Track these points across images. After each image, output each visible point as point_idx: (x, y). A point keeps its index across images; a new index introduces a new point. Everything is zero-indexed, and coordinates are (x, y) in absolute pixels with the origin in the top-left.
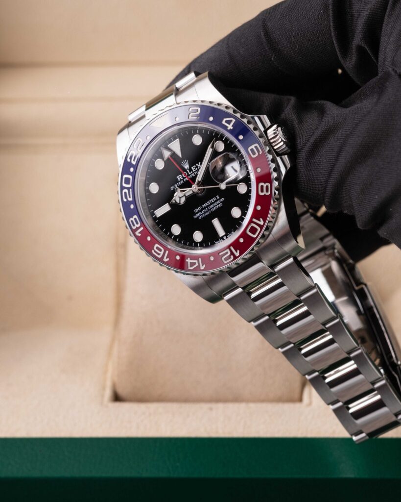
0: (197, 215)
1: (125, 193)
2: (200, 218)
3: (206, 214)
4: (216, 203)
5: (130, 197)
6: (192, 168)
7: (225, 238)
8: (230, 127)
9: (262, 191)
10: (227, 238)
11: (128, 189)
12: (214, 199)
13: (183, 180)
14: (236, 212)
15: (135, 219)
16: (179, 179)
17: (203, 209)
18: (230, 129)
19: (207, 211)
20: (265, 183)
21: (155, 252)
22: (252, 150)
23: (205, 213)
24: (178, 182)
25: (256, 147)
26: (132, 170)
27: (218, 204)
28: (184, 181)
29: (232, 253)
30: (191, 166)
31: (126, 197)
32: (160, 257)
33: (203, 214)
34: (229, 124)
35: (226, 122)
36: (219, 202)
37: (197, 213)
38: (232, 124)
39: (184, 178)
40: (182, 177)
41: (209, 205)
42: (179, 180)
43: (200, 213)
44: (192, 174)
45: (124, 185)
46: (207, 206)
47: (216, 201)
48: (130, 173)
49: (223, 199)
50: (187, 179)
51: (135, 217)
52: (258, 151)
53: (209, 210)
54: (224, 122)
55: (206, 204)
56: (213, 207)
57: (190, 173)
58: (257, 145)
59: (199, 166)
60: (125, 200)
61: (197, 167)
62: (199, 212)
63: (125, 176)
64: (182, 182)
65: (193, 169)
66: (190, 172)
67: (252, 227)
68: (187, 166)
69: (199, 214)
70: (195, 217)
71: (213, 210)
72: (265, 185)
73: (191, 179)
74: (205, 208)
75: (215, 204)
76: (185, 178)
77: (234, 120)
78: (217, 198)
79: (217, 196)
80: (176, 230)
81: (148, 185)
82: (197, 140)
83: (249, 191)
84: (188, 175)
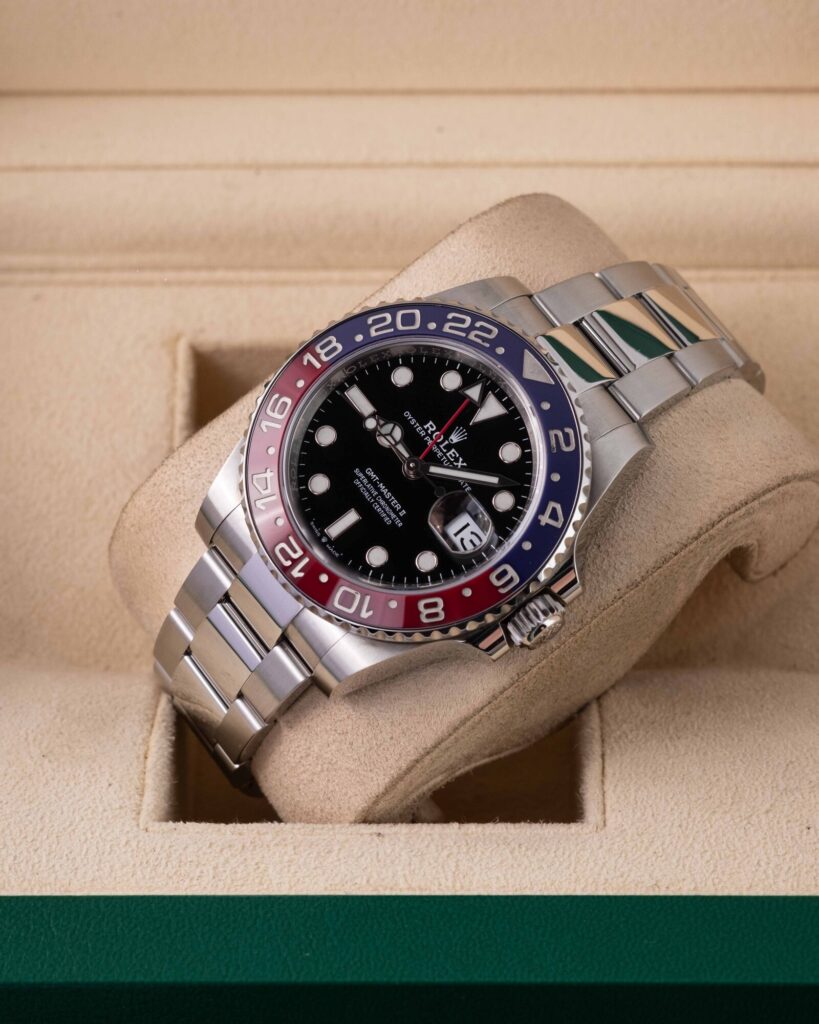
0: (361, 475)
1: (384, 319)
2: (357, 482)
3: (366, 494)
4: (391, 510)
5: (377, 330)
6: (453, 450)
7: (324, 540)
8: (545, 519)
9: (427, 606)
10: (326, 543)
11: (393, 324)
12: (398, 507)
13: (427, 434)
14: (377, 556)
15: (335, 349)
16: (428, 425)
17: (375, 485)
18: (539, 521)
19: (371, 495)
20: (443, 609)
21: (277, 401)
22: (505, 573)
23: (368, 490)
24: (422, 426)
25: (511, 580)
26: (432, 326)
27: (389, 516)
28: (424, 437)
29: (295, 562)
30: (456, 446)
31: (376, 322)
32: (269, 411)
33: (365, 487)
34: (550, 517)
35: (554, 510)
36: (393, 516)
37: (365, 474)
38: (552, 522)
39: (431, 436)
40: (433, 432)
41: (384, 498)
42: (425, 427)
43: (365, 481)
44: (441, 451)
45: (399, 314)
46: (381, 494)
47: (394, 510)
48: (424, 322)
49: (400, 525)
50: (430, 442)
51: (340, 347)
52: (504, 586)
53: (375, 498)
54: (552, 505)
55: (385, 491)
56: (381, 506)
57: (441, 446)
58: (517, 580)
59: (460, 464)
60: (370, 321)
61: (457, 460)
62: (368, 477)
63: (417, 312)
64: (423, 433)
65: (451, 453)
66: (444, 447)
67: (354, 597)
68: (455, 438)
69: (365, 479)
70: (357, 471)
71: (376, 507)
72: (439, 609)
73: (431, 451)
74: (378, 489)
75: (387, 509)
76: (432, 439)
77: (558, 525)
78: (400, 510)
79: (404, 512)
80: (326, 436)
81: (406, 364)
82: (510, 453)
83: (423, 577)
84: (438, 444)
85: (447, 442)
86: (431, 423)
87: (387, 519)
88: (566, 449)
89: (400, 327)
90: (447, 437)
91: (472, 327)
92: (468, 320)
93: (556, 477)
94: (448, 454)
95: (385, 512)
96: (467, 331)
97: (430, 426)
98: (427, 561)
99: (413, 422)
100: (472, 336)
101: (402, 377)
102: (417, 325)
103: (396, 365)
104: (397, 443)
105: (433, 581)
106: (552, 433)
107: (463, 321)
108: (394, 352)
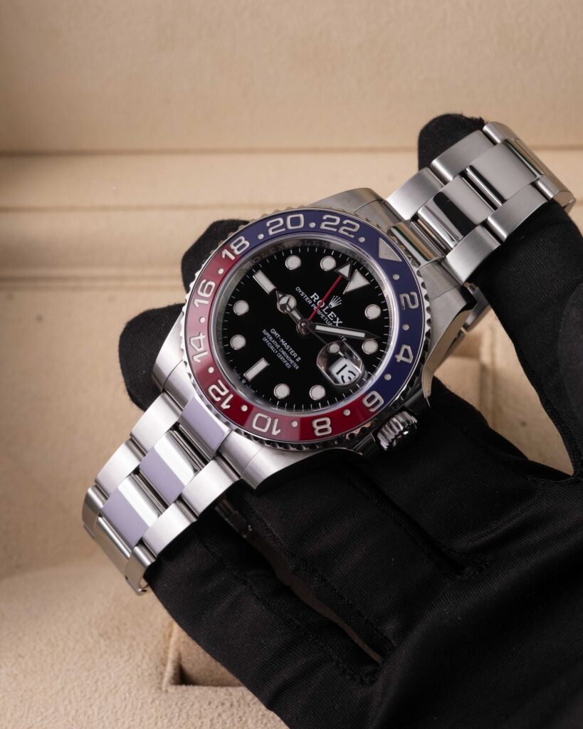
0: (267, 334)
1: (278, 222)
2: (265, 339)
3: (272, 347)
4: (289, 358)
5: (273, 230)
6: (332, 313)
7: (244, 381)
8: (400, 358)
9: (319, 424)
10: (245, 384)
11: (285, 225)
12: (295, 355)
13: (313, 302)
14: (282, 391)
15: (244, 245)
16: (313, 296)
17: (278, 340)
18: (396, 359)
19: (276, 348)
20: (331, 425)
21: (204, 284)
22: (373, 397)
23: (273, 345)
24: (309, 296)
25: (378, 402)
26: (313, 225)
27: (289, 362)
28: (311, 304)
30: (334, 309)
31: (272, 225)
32: (199, 292)
33: (270, 342)
34: (404, 356)
35: (406, 350)
36: (292, 362)
37: (270, 333)
38: (405, 359)
39: (316, 303)
40: (317, 301)
41: (285, 350)
42: (312, 297)
43: (271, 338)
45: (289, 218)
46: (283, 347)
47: (292, 357)
48: (307, 223)
49: (297, 368)
50: (315, 308)
51: (248, 244)
52: (373, 406)
53: (278, 350)
54: (404, 347)
55: (285, 344)
56: (283, 355)
58: (382, 402)
59: (337, 322)
60: (268, 224)
61: (335, 319)
62: (273, 335)
63: (301, 216)
64: (310, 302)
65: (331, 314)
66: (326, 311)
67: (266, 420)
68: (333, 304)
69: (270, 337)
70: (264, 331)
71: (279, 356)
72: (328, 426)
73: (316, 314)
74: (280, 344)
75: (287, 357)
76: (316, 306)
77: (409, 361)
78: (297, 358)
79: (299, 358)
80: (242, 308)
81: (295, 253)
82: (372, 312)
83: (315, 404)
84: (321, 309)
85: (327, 307)
86: (315, 294)
87: (287, 364)
88: (412, 307)
89: (290, 227)
90: (327, 303)
91: (341, 224)
92: (338, 219)
93: (406, 327)
94: (329, 316)
95: (286, 360)
96: (338, 227)
97: (315, 296)
98: (317, 392)
99: (302, 294)
100: (341, 231)
101: (293, 263)
102: (302, 225)
103: (288, 255)
104: (292, 310)
105: (323, 406)
106: (402, 296)
107: (334, 220)
108: (287, 245)
